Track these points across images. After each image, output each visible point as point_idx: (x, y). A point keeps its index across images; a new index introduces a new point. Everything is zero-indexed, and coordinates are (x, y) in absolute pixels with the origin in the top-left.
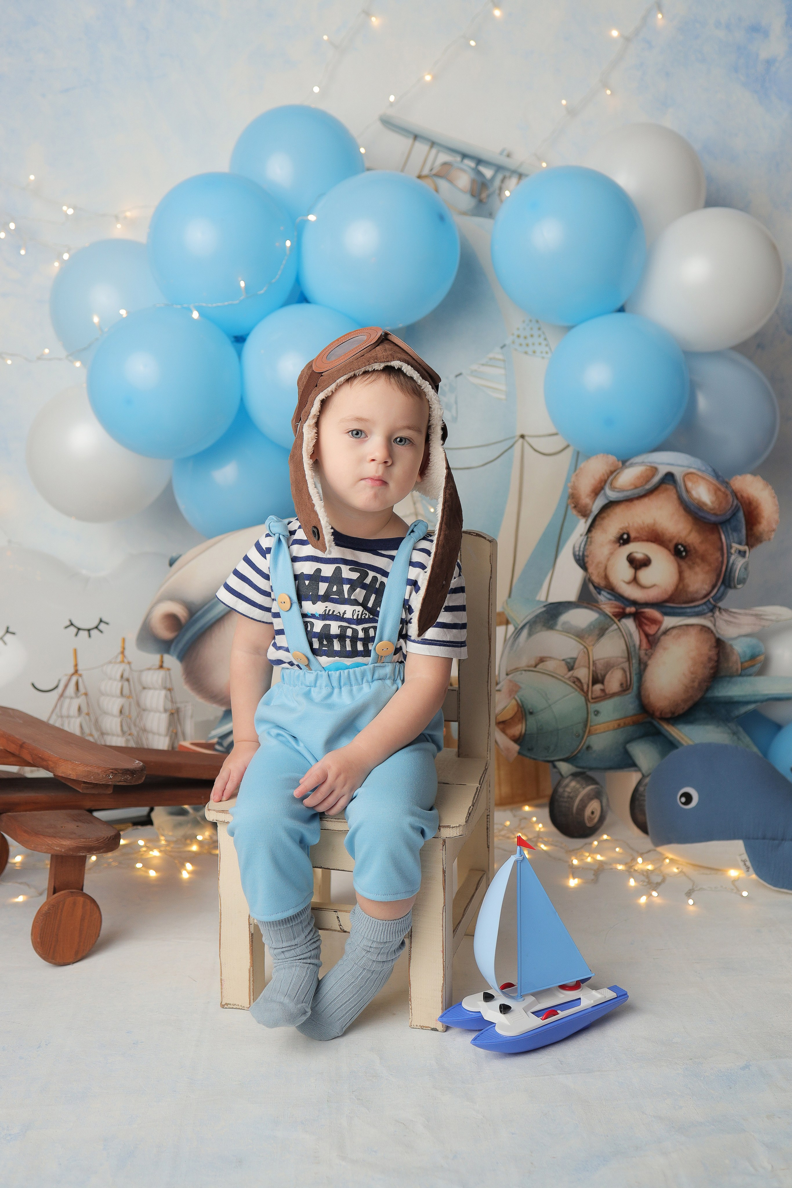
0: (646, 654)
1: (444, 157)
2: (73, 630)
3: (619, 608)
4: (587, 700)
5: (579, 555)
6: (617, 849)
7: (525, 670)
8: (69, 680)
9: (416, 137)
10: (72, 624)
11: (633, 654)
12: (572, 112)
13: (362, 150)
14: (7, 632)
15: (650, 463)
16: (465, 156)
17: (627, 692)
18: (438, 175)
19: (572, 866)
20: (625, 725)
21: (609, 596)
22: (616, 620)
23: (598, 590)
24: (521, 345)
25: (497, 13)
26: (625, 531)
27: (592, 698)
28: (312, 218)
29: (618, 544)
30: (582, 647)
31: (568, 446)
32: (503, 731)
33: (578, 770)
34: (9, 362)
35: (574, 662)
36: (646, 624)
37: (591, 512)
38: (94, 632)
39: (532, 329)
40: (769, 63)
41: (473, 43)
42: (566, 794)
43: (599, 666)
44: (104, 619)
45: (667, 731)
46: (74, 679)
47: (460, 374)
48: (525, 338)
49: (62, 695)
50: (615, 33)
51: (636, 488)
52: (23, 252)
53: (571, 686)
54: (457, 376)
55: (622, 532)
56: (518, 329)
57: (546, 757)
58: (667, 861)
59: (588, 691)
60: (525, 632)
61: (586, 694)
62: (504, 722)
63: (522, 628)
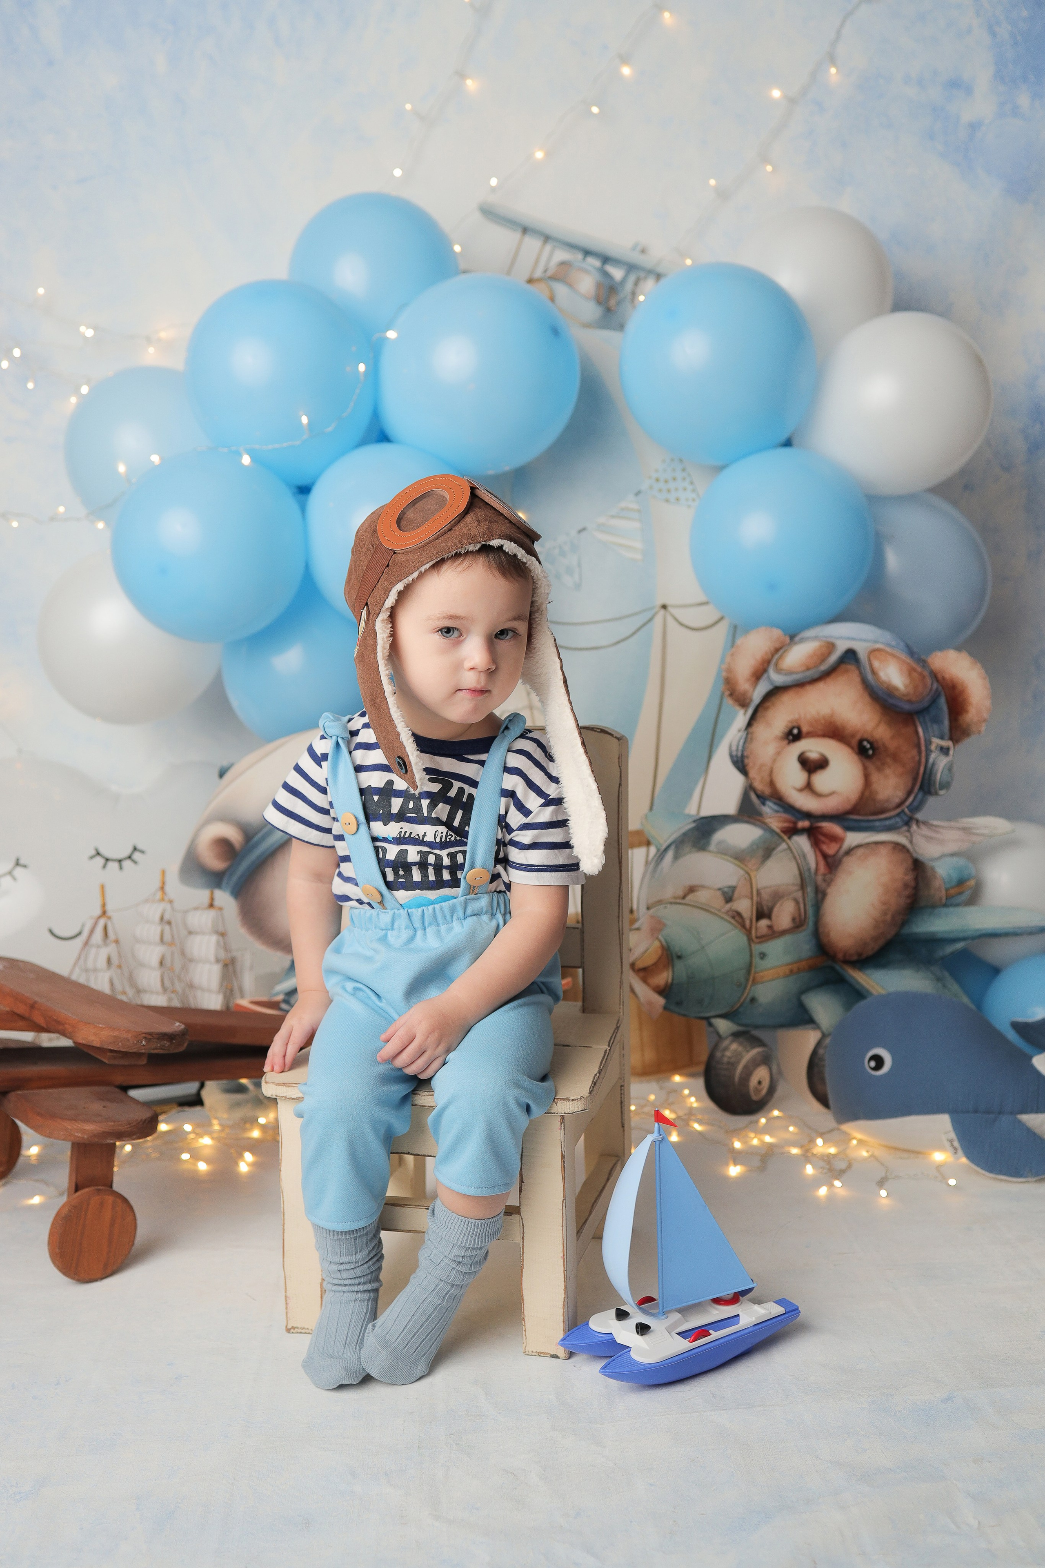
0: (824, 880)
1: (561, 255)
2: (100, 861)
3: (789, 822)
4: (750, 939)
5: (737, 756)
6: (791, 1129)
7: (671, 903)
8: (95, 924)
10: (98, 854)
11: (808, 880)
12: (723, 194)
13: (457, 248)
14: (17, 864)
15: (825, 637)
16: (587, 253)
17: (801, 929)
18: (554, 278)
19: (732, 1151)
20: (799, 970)
21: (776, 807)
22: (785, 837)
23: (762, 800)
24: (660, 491)
25: (626, 71)
26: (795, 724)
27: (757, 937)
28: (391, 334)
29: (786, 742)
30: (742, 872)
31: (722, 619)
32: (645, 980)
33: (741, 1029)
34: (15, 524)
35: (733, 892)
36: (824, 843)
37: (751, 700)
38: (127, 864)
39: (674, 470)
40: (974, 127)
41: (595, 110)
42: (725, 1060)
43: (765, 895)
44: (139, 847)
45: (853, 977)
46: (102, 923)
47: (584, 529)
48: (666, 481)
49: (86, 943)
50: (776, 94)
51: (808, 669)
52: (30, 385)
53: (729, 922)
54: (580, 531)
55: (790, 725)
56: (657, 471)
57: (700, 1012)
58: (854, 1142)
60: (670, 855)
61: (748, 932)
62: (644, 969)
63: (667, 849)
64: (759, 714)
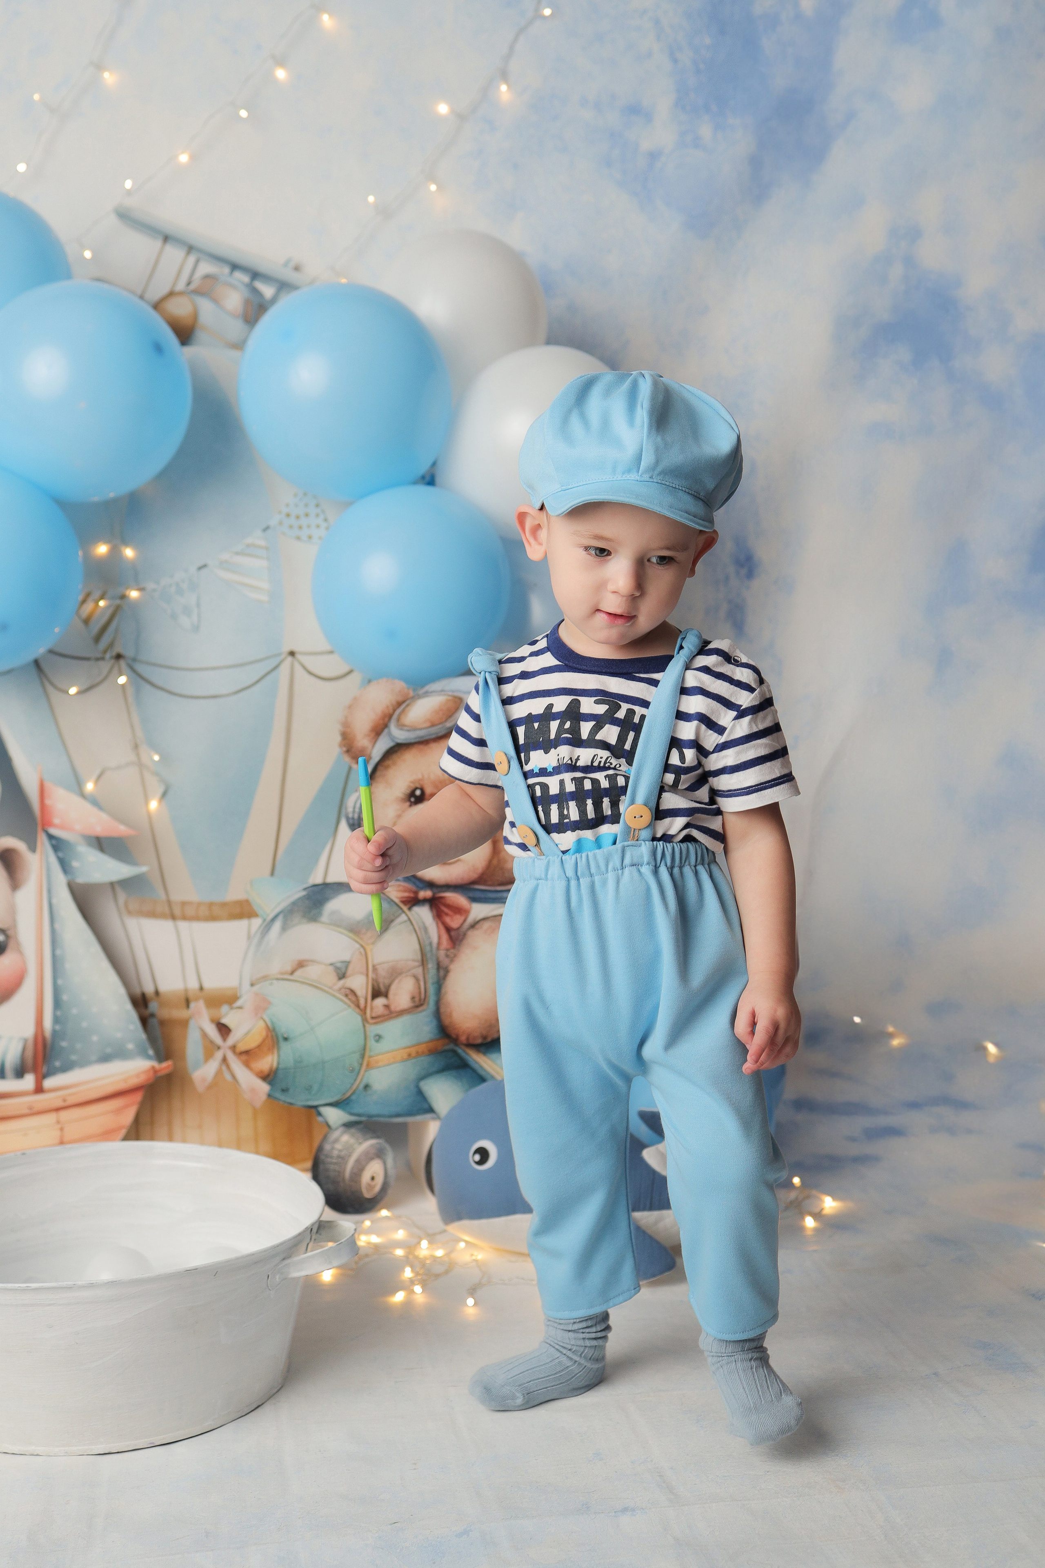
0: (447, 956)
1: (205, 268)
3: (410, 891)
4: (365, 1020)
5: (353, 818)
7: (278, 979)
9: (166, 239)
11: (429, 955)
12: (385, 212)
13: (88, 254)
15: (453, 691)
16: (235, 267)
17: (421, 1009)
18: (197, 292)
20: (418, 1054)
22: (405, 908)
24: (291, 527)
25: (281, 74)
26: (418, 786)
27: (373, 1018)
29: (408, 804)
30: (357, 946)
31: (353, 669)
32: (247, 1064)
33: (354, 1118)
35: (347, 968)
36: (447, 914)
37: (370, 757)
39: (306, 505)
40: (654, 156)
41: (244, 113)
42: (335, 1153)
43: (382, 972)
45: (476, 1062)
47: (205, 566)
48: (298, 517)
50: (443, 109)
51: (433, 725)
53: (342, 1000)
54: (200, 568)
55: (413, 786)
56: (287, 505)
57: (307, 1100)
58: (462, 1245)
59: (366, 1007)
60: (277, 925)
61: (363, 1011)
62: (246, 1052)
63: (274, 919)
64: (378, 773)
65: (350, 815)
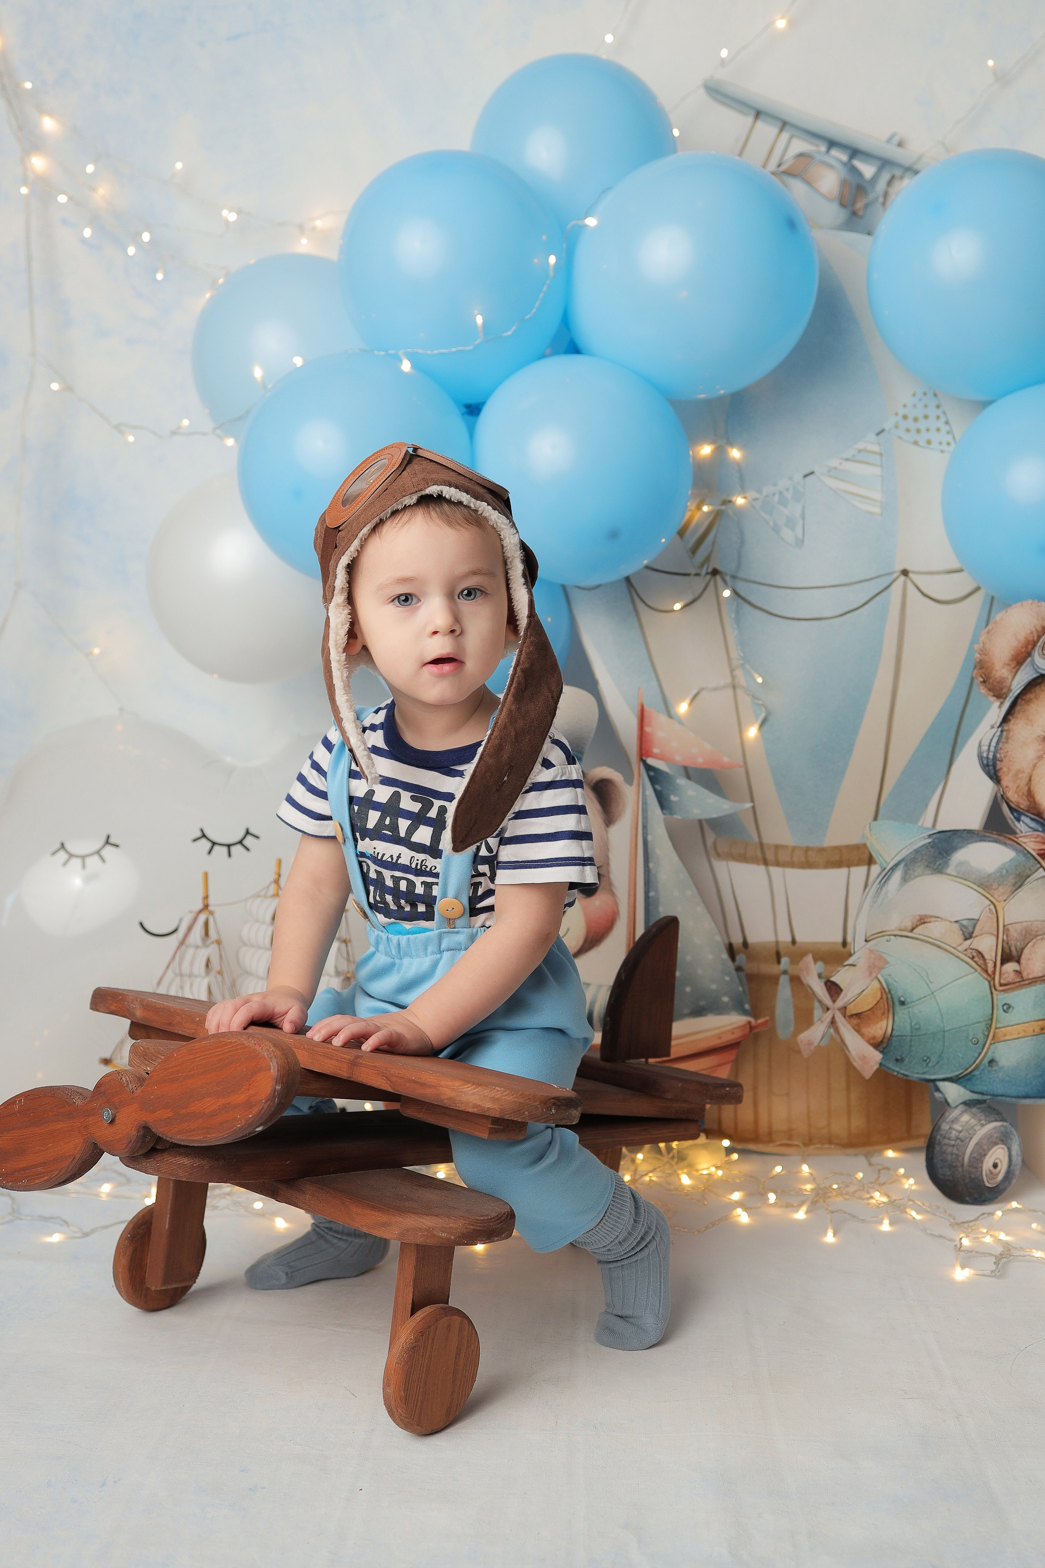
1: (800, 146)
2: (205, 845)
4: (992, 987)
5: (987, 759)
6: (1034, 1226)
7: (895, 936)
8: (195, 920)
9: (758, 114)
10: (204, 836)
12: (1002, 79)
13: (676, 132)
14: (107, 842)
16: (832, 144)
18: (788, 173)
19: (959, 1248)
21: (1033, 824)
22: (1043, 862)
23: (1015, 814)
24: (908, 430)
27: (1001, 985)
28: (591, 222)
30: (987, 903)
31: (978, 589)
32: (858, 1029)
33: (975, 1096)
34: (131, 439)
35: (975, 926)
37: (1010, 690)
38: (237, 850)
39: (926, 406)
42: (954, 1134)
43: (1014, 933)
44: (252, 831)
46: (202, 918)
47: (812, 473)
48: (916, 420)
49: (182, 943)
52: (160, 276)
53: (968, 963)
54: (805, 476)
56: (905, 406)
57: (924, 1073)
59: (994, 972)
60: (898, 875)
61: (991, 977)
62: (858, 1015)
63: (893, 869)
64: (1018, 708)
65: (985, 755)
